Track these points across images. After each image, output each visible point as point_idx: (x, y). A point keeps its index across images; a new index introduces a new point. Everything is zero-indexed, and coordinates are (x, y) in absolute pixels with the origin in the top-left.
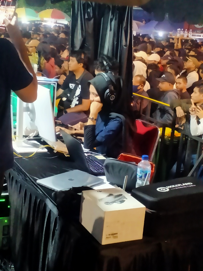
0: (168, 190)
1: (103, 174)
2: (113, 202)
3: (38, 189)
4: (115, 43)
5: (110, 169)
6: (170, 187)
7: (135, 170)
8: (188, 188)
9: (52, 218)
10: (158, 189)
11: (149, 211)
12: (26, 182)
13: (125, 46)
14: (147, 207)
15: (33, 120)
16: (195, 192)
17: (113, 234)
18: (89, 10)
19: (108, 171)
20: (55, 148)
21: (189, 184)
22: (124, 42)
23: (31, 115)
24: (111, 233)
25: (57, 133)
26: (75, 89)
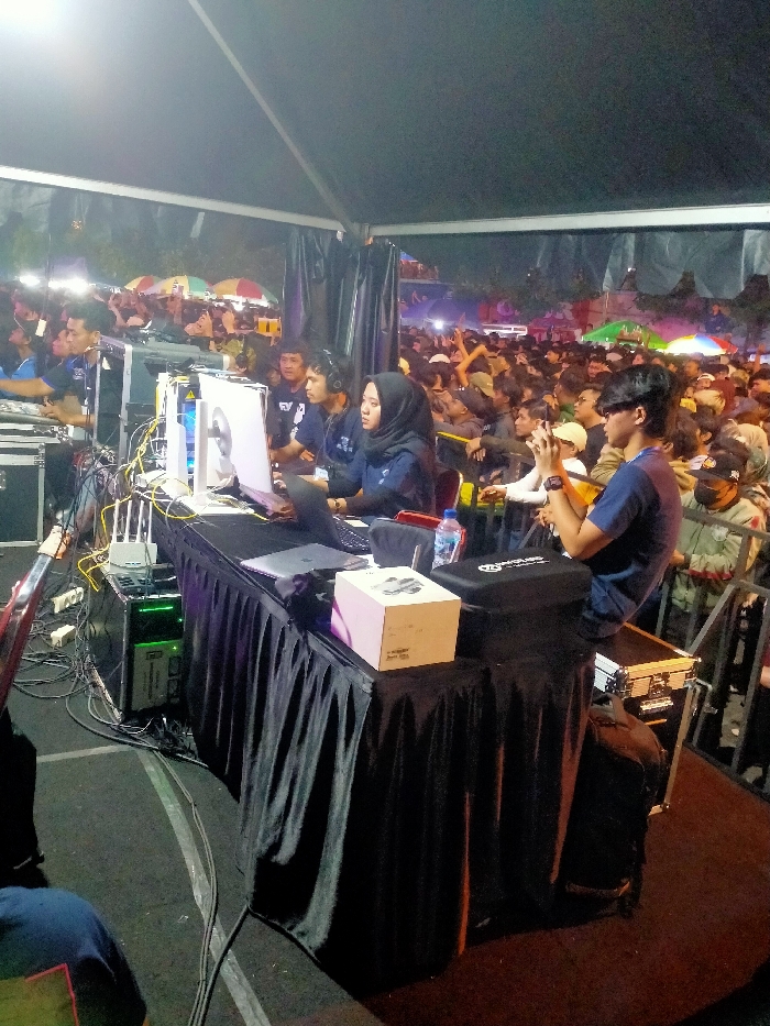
0: (500, 569)
1: (368, 551)
2: (399, 591)
3: (243, 577)
4: (368, 326)
5: (382, 538)
6: (503, 563)
7: (429, 538)
8: (536, 565)
9: (274, 629)
10: (480, 568)
11: (469, 607)
12: (217, 567)
13: (385, 330)
14: (463, 601)
15: (225, 453)
16: (549, 572)
17: (398, 652)
18: (318, 265)
19: (378, 544)
20: (270, 508)
21: (537, 558)
22: (383, 324)
23: (223, 445)
24: (395, 649)
25: (275, 482)
26: (294, 410)
